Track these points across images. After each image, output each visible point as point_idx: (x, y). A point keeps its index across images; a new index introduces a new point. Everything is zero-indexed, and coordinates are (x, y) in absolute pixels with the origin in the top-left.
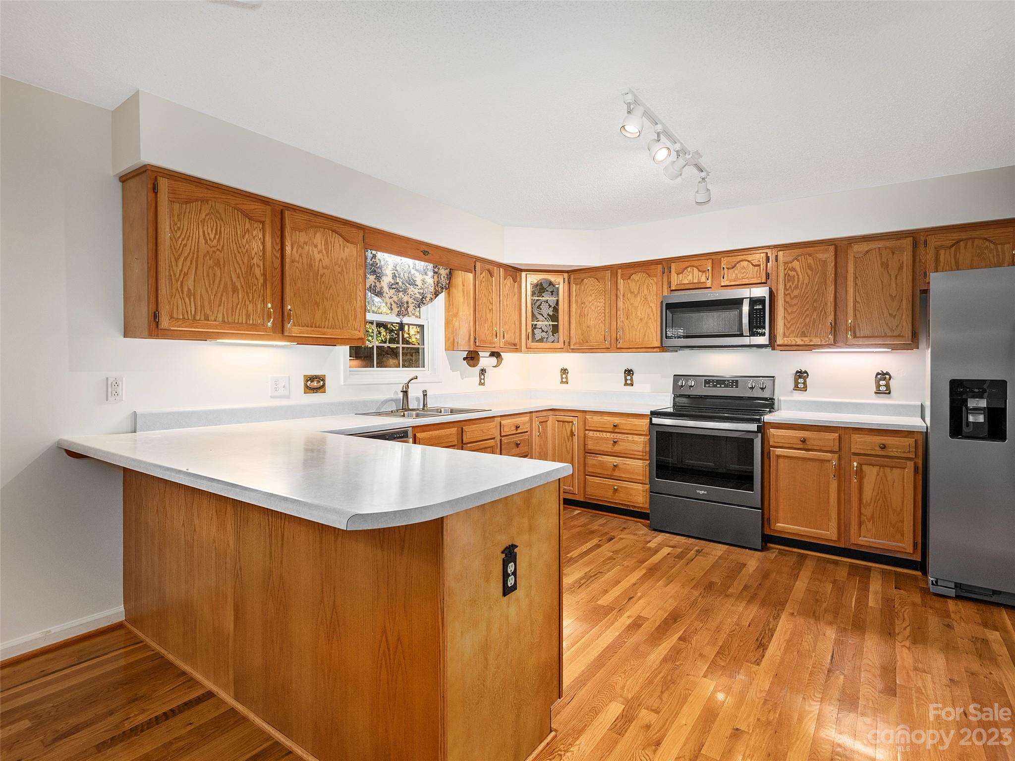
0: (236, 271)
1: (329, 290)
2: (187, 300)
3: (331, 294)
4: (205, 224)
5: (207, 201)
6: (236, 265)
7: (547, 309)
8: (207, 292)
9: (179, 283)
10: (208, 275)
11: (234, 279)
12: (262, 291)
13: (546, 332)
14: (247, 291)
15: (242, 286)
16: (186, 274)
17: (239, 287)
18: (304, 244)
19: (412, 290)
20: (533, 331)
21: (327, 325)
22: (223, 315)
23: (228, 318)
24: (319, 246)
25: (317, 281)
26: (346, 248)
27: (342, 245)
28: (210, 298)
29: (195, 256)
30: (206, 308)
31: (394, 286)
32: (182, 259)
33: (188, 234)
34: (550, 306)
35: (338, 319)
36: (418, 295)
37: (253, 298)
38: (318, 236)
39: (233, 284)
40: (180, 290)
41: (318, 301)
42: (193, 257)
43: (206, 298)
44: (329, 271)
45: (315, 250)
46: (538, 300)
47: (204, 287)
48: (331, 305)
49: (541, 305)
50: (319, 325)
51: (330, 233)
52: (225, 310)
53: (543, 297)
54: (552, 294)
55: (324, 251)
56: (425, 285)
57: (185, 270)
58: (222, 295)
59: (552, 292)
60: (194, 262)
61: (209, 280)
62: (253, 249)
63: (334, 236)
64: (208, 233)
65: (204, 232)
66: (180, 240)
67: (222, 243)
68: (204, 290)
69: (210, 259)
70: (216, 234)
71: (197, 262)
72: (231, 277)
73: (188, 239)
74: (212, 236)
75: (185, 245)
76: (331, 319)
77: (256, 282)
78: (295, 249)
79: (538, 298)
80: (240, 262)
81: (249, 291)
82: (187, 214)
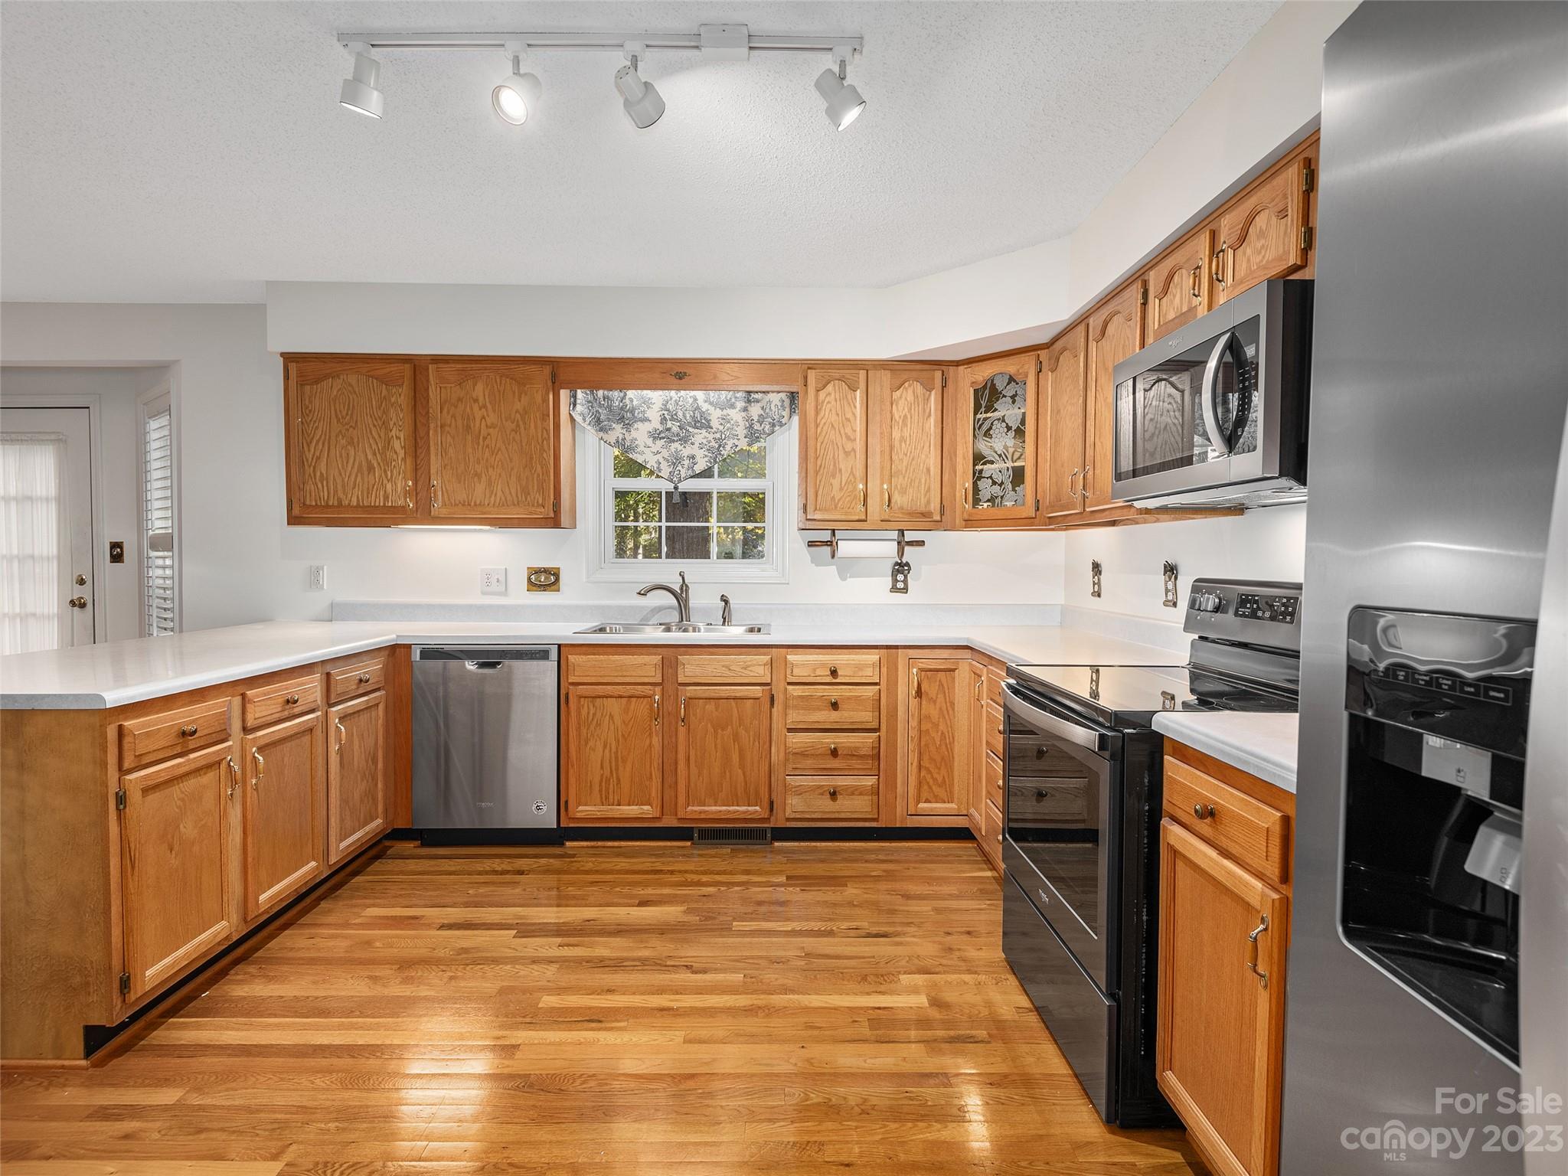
0: (371, 448)
1: (496, 454)
2: (320, 485)
3: (500, 460)
4: (337, 401)
5: (338, 376)
6: (371, 441)
7: (1004, 434)
8: (341, 474)
9: (312, 468)
10: (341, 456)
11: (370, 457)
12: (403, 467)
13: (1000, 485)
14: (385, 469)
15: (379, 464)
16: (318, 458)
17: (375, 465)
18: (458, 401)
19: (700, 436)
20: (975, 484)
21: (492, 503)
22: (358, 497)
23: (363, 502)
24: (481, 399)
25: (478, 445)
26: (523, 395)
27: (516, 391)
28: (343, 481)
29: (327, 437)
30: (339, 492)
31: (663, 435)
32: (314, 444)
33: (319, 415)
34: (1009, 428)
35: (510, 493)
36: (713, 444)
37: (392, 476)
38: (480, 387)
39: (369, 462)
40: (312, 475)
41: (479, 471)
42: (325, 439)
43: (339, 481)
44: (497, 429)
45: (476, 407)
46: (985, 419)
47: (337, 470)
48: (500, 475)
49: (991, 428)
50: (481, 502)
51: (498, 380)
52: (360, 493)
53: (996, 410)
54: (1014, 402)
55: (488, 404)
56: (728, 425)
57: (318, 454)
58: (356, 476)
59: (1013, 397)
60: (326, 444)
61: (343, 461)
62: (391, 420)
63: (503, 382)
64: (340, 411)
65: (336, 410)
66: (312, 423)
67: (355, 419)
68: (336, 473)
69: (343, 439)
70: (348, 409)
71: (329, 443)
72: (366, 455)
73: (320, 421)
74: (344, 413)
75: (317, 428)
76: (499, 493)
77: (395, 457)
78: (445, 411)
79: (984, 416)
80: (376, 437)
81: (387, 468)
82: (318, 394)
